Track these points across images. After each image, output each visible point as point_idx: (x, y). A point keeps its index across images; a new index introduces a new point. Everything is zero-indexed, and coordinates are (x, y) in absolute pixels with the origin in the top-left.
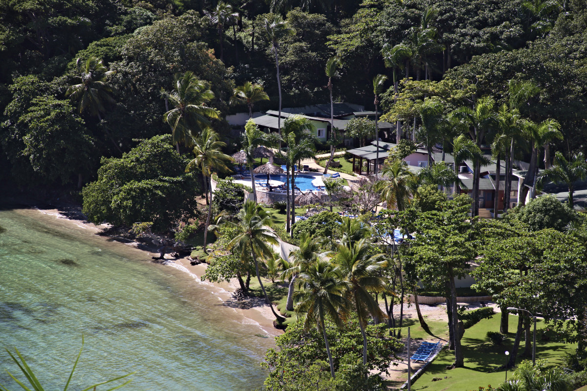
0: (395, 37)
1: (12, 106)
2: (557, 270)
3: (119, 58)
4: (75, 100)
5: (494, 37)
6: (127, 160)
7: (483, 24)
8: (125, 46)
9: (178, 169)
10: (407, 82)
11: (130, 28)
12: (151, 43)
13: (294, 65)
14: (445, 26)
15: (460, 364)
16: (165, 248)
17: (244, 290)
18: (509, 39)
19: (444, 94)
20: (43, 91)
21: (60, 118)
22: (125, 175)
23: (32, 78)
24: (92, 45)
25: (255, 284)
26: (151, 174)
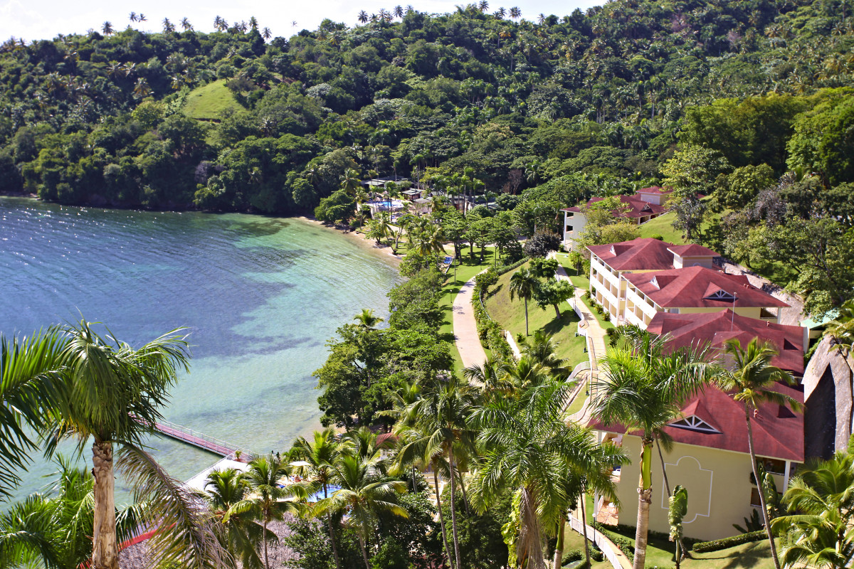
0: (416, 152)
1: (287, 182)
2: (498, 231)
3: (322, 164)
4: (309, 178)
5: (449, 152)
6: (330, 198)
7: (445, 148)
8: (325, 159)
9: (349, 201)
10: (427, 168)
11: (325, 153)
12: (334, 159)
13: (379, 164)
14: (432, 148)
15: (461, 264)
16: (347, 229)
17: (379, 242)
18: (455, 153)
19: (441, 172)
20: (299, 176)
21: (305, 185)
22: (330, 204)
23: (293, 172)
24: (313, 160)
25: (382, 240)
26: (339, 203)
